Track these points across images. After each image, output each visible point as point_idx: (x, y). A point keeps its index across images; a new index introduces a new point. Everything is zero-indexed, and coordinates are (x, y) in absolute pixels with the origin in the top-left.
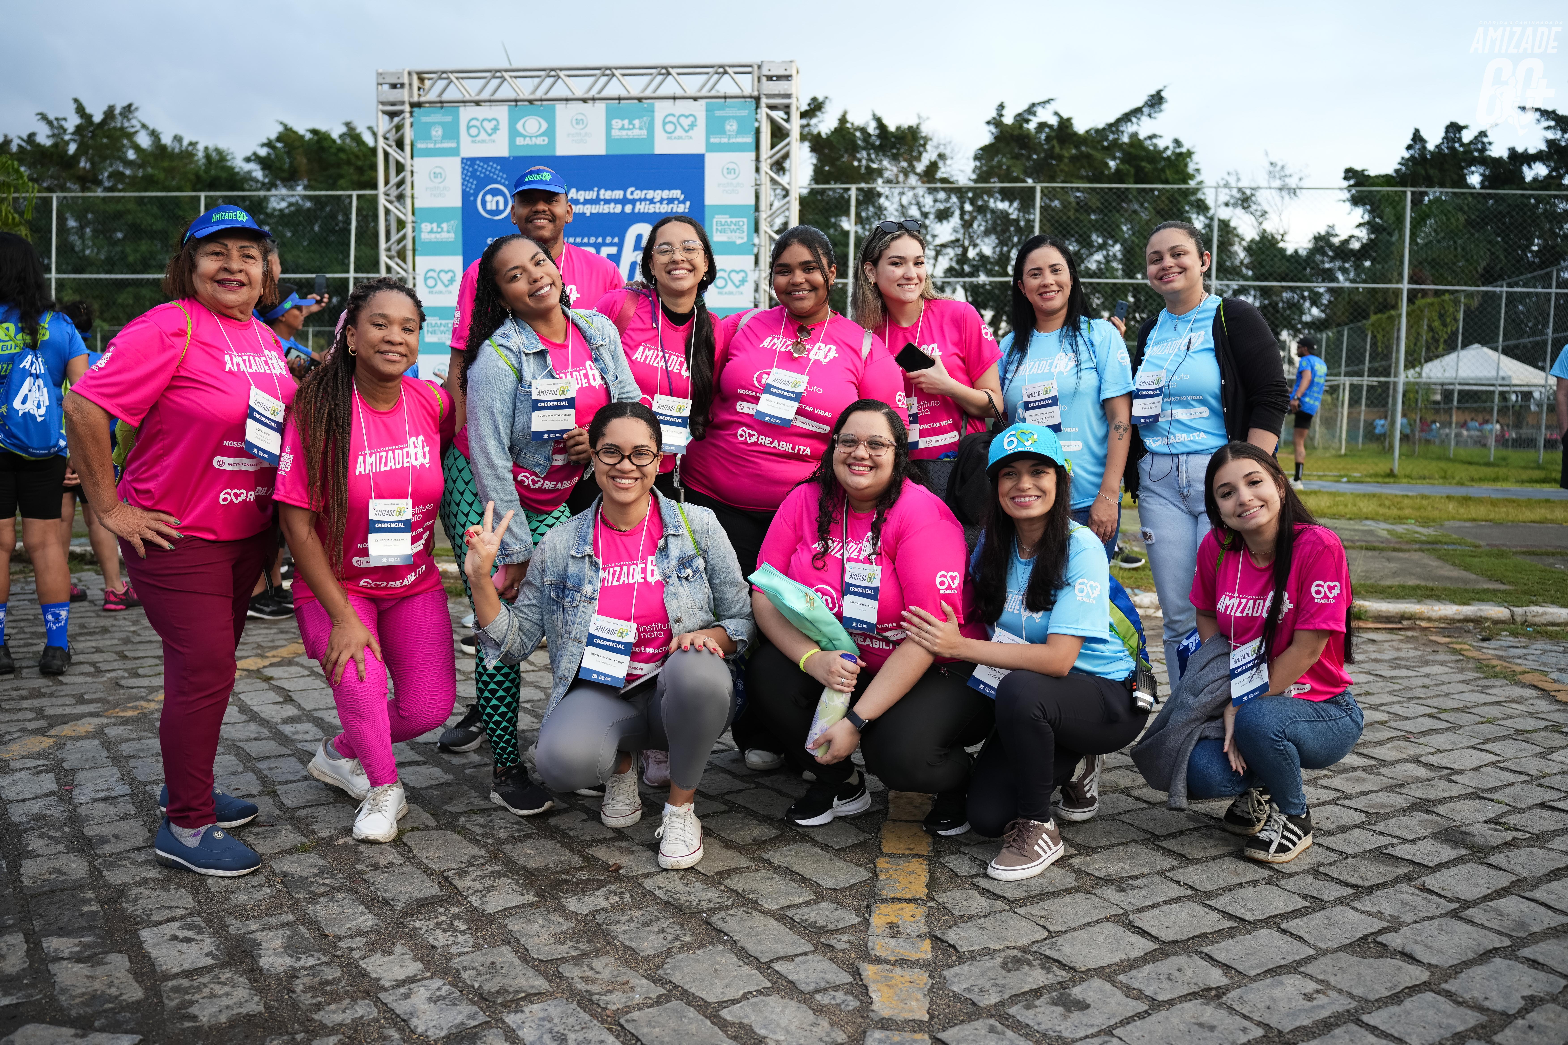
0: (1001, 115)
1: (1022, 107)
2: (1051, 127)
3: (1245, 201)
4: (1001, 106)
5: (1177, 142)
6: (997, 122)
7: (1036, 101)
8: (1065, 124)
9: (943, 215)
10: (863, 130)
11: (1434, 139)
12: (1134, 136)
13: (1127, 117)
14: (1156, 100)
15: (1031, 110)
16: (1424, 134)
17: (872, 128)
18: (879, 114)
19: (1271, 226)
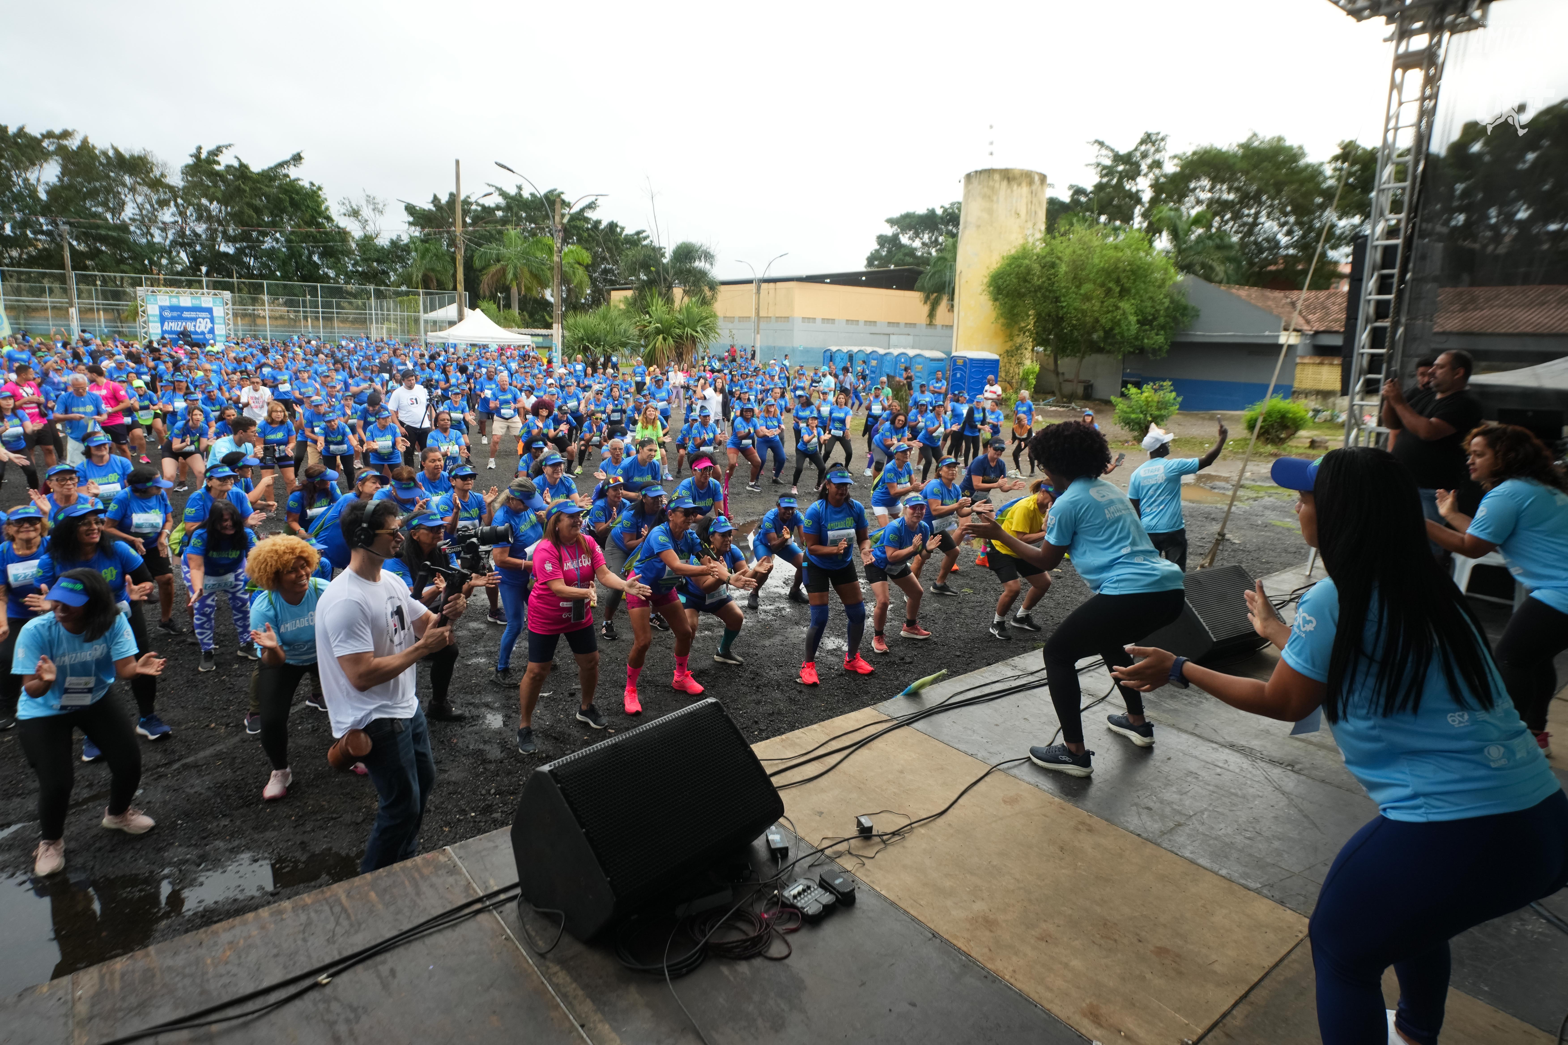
0: (200, 153)
1: (212, 147)
2: (235, 168)
3: (355, 213)
4: (199, 149)
5: (312, 184)
6: (197, 156)
7: (221, 144)
8: (243, 167)
9: (163, 203)
10: (105, 154)
11: (444, 199)
12: (287, 176)
13: (281, 165)
14: (297, 158)
15: (218, 150)
16: (439, 196)
17: (111, 153)
18: (115, 145)
19: (370, 229)
